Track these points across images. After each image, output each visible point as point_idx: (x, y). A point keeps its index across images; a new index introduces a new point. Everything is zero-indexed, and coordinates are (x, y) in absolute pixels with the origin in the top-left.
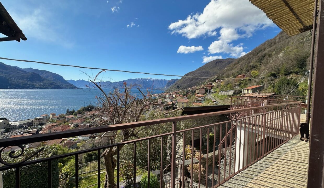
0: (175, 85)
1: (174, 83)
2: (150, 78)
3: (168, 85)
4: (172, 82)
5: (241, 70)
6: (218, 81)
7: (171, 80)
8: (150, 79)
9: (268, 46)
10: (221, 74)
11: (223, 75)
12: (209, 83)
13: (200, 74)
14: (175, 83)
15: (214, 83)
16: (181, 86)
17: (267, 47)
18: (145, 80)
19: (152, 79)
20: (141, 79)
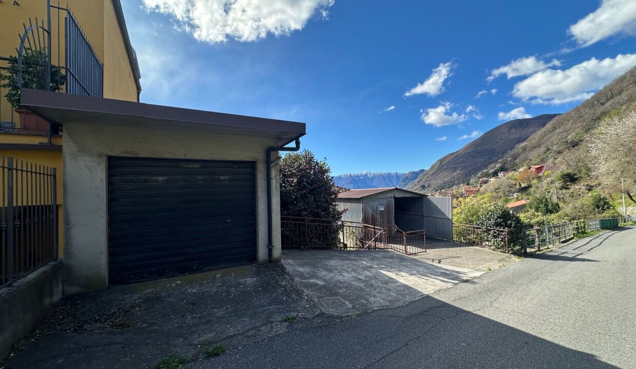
0: (418, 182)
1: (415, 178)
2: (367, 173)
3: (403, 184)
4: (411, 177)
5: (548, 150)
6: (502, 174)
7: (410, 173)
8: (366, 175)
9: (630, 84)
10: (510, 158)
11: (516, 161)
12: (481, 179)
13: (471, 156)
14: (418, 179)
15: (491, 180)
16: (429, 186)
17: (626, 87)
18: (357, 176)
19: (370, 173)
20: (349, 175)
